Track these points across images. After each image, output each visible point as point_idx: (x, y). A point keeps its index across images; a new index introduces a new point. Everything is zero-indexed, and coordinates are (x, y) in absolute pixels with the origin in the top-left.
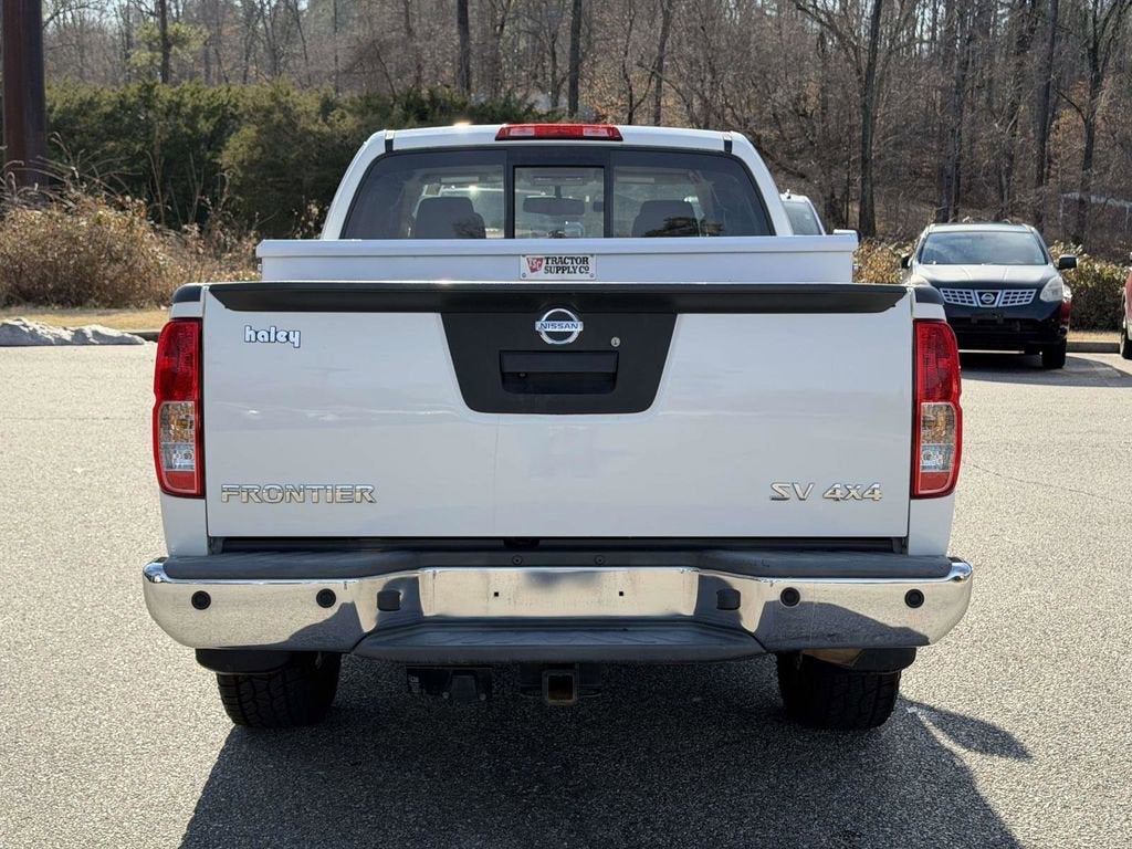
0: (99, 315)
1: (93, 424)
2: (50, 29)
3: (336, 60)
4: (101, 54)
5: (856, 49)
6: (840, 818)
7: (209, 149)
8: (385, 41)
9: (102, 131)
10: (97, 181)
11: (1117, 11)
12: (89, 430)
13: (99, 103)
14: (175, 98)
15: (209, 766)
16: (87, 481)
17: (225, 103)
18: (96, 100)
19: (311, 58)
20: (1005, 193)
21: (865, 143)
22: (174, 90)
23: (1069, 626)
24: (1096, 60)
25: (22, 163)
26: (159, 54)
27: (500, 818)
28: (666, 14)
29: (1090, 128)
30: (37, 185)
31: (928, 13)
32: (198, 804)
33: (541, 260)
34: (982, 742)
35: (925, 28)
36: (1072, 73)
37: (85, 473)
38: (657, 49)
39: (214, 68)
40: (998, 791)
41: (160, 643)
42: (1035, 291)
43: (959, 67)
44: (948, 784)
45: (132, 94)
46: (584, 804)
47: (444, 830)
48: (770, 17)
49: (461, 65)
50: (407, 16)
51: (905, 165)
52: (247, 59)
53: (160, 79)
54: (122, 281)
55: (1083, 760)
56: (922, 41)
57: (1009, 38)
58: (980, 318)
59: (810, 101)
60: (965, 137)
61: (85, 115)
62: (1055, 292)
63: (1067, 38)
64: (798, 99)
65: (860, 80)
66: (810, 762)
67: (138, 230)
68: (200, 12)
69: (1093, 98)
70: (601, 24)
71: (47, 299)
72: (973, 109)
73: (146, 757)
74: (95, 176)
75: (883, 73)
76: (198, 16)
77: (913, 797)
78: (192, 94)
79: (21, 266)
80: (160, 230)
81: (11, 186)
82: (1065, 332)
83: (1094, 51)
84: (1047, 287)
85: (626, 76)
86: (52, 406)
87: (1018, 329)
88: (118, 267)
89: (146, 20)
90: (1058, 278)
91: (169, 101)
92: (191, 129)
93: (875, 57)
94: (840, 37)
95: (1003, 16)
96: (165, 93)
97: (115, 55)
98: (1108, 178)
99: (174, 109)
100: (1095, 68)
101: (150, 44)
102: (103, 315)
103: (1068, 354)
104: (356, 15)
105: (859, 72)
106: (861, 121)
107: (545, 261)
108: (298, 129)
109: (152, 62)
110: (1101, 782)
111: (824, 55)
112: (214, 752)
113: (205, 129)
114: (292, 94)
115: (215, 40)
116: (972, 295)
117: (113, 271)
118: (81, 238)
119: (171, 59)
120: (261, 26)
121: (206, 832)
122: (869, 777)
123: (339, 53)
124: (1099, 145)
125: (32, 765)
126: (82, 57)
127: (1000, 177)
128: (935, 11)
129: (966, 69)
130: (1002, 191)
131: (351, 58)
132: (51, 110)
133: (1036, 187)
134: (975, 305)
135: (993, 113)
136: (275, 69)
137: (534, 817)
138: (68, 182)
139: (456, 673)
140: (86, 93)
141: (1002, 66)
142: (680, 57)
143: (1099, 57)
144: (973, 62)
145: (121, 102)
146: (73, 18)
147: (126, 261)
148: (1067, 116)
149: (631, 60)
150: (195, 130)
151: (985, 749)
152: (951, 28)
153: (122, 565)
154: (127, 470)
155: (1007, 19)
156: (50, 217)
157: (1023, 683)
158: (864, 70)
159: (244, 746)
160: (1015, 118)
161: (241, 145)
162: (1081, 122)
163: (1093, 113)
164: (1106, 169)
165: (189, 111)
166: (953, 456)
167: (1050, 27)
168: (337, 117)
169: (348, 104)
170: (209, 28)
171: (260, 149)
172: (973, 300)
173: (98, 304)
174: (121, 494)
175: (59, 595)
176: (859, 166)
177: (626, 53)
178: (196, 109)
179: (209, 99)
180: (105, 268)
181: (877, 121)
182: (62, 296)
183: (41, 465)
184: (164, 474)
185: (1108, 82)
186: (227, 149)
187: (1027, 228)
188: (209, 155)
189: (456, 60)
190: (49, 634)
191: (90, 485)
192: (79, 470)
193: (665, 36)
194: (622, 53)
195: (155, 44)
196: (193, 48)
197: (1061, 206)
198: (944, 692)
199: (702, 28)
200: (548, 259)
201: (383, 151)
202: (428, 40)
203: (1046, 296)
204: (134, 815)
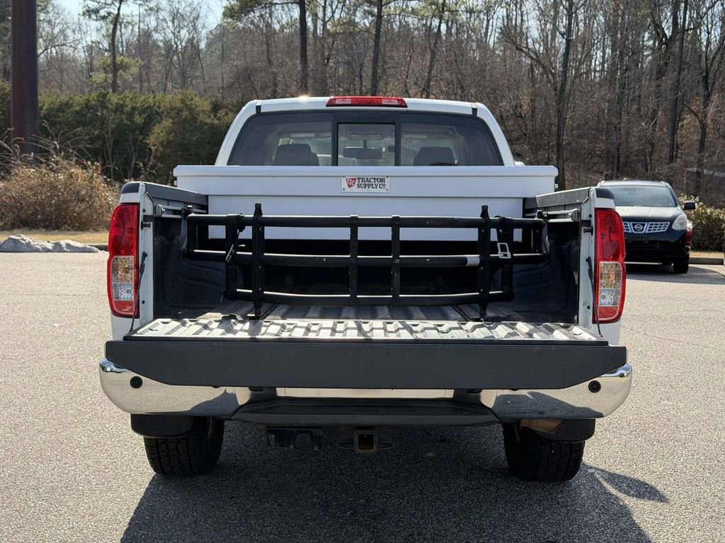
0: (70, 235)
1: (65, 298)
2: (42, 59)
3: (223, 80)
4: (74, 76)
5: (553, 75)
6: (545, 534)
7: (141, 134)
8: (253, 67)
9: (74, 122)
10: (71, 151)
11: (720, 53)
12: (63, 301)
13: (72, 104)
14: (121, 102)
15: (139, 497)
16: (62, 331)
17: (152, 105)
18: (71, 102)
19: (206, 79)
20: (649, 167)
21: (559, 135)
22: (120, 97)
23: (692, 423)
24: (707, 83)
25: (23, 139)
26: (111, 75)
27: (325, 531)
28: (433, 52)
29: (703, 127)
30: (32, 154)
31: (600, 54)
32: (131, 520)
33: (355, 179)
34: (637, 490)
35: (597, 63)
36: (692, 92)
37: (60, 327)
38: (426, 74)
39: (145, 85)
40: (648, 519)
41: (107, 425)
42: (669, 223)
43: (620, 87)
44: (615, 515)
45: (94, 99)
46: (379, 523)
47: (289, 537)
48: (499, 55)
49: (302, 83)
50: (268, 52)
51: (585, 149)
52: (166, 79)
53: (111, 91)
54: (85, 214)
55: (703, 502)
56: (595, 71)
57: (651, 70)
58: (634, 240)
59: (524, 108)
60: (623, 131)
61: (63, 111)
62: (682, 224)
63: (688, 68)
64: (516, 106)
65: (556, 95)
66: (526, 500)
67: (96, 182)
68: (137, 50)
69: (705, 107)
70: (392, 58)
71: (37, 225)
72: (628, 113)
73: (98, 492)
74: (69, 148)
75: (571, 90)
76: (135, 52)
77: (593, 522)
78: (131, 99)
79: (21, 204)
80: (110, 182)
81: (15, 153)
82: (688, 250)
83: (706, 78)
84: (676, 221)
85: (407, 91)
86: (39, 287)
87: (658, 247)
88: (83, 206)
89: (103, 54)
90: (684, 215)
91: (116, 104)
92: (130, 121)
93: (565, 80)
94: (544, 67)
95: (648, 56)
96: (114, 99)
97: (83, 76)
98: (715, 158)
99: (119, 108)
100: (706, 88)
101: (104, 69)
102: (72, 235)
103: (690, 265)
104: (236, 51)
105: (555, 89)
106: (557, 120)
107: (357, 181)
108: (198, 122)
109: (106, 80)
110: (714, 515)
111: (533, 79)
112: (141, 490)
113: (139, 121)
114: (194, 100)
115: (147, 67)
116: (628, 225)
117: (80, 207)
118: (59, 186)
119: (117, 79)
120: (175, 58)
121: (136, 537)
122: (564, 510)
123: (224, 76)
124: (710, 137)
125: (25, 496)
126: (62, 76)
127: (645, 156)
128: (604, 52)
129: (624, 88)
130: (647, 165)
131: (232, 78)
132: (41, 109)
133: (668, 164)
134: (630, 231)
135: (640, 116)
136: (184, 85)
137: (347, 531)
138: (52, 151)
139: (299, 432)
140: (64, 98)
141: (647, 86)
142: (441, 80)
143: (709, 81)
144: (628, 84)
145: (86, 104)
146: (56, 53)
147: (88, 201)
148: (688, 118)
149: (411, 81)
150: (132, 122)
151: (639, 496)
152: (614, 63)
153: (84, 381)
154: (88, 325)
155: (650, 58)
156: (41, 173)
157: (663, 456)
158: (559, 88)
159: (161, 486)
160: (655, 120)
161: (162, 131)
162: (697, 123)
163: (706, 116)
164: (714, 153)
165: (129, 110)
166: (619, 297)
167: (678, 62)
168: (223, 114)
169: (230, 106)
170: (142, 60)
171: (173, 134)
172: (629, 228)
173: (69, 228)
174: (83, 339)
175: (43, 397)
176: (556, 149)
177: (407, 77)
178: (134, 109)
179: (142, 103)
180: (75, 206)
181: (567, 120)
182: (47, 223)
183: (32, 321)
184: (113, 303)
185: (715, 97)
186: (152, 134)
187: (663, 184)
188: (141, 137)
189: (299, 81)
190: (37, 420)
191: (63, 334)
192: (56, 325)
193: (431, 67)
194: (404, 77)
195: (108, 69)
196: (132, 72)
197: (685, 175)
198: (612, 460)
199: (456, 61)
200: (359, 179)
201: (255, 113)
202: (281, 67)
203: (676, 226)
204: (90, 526)
